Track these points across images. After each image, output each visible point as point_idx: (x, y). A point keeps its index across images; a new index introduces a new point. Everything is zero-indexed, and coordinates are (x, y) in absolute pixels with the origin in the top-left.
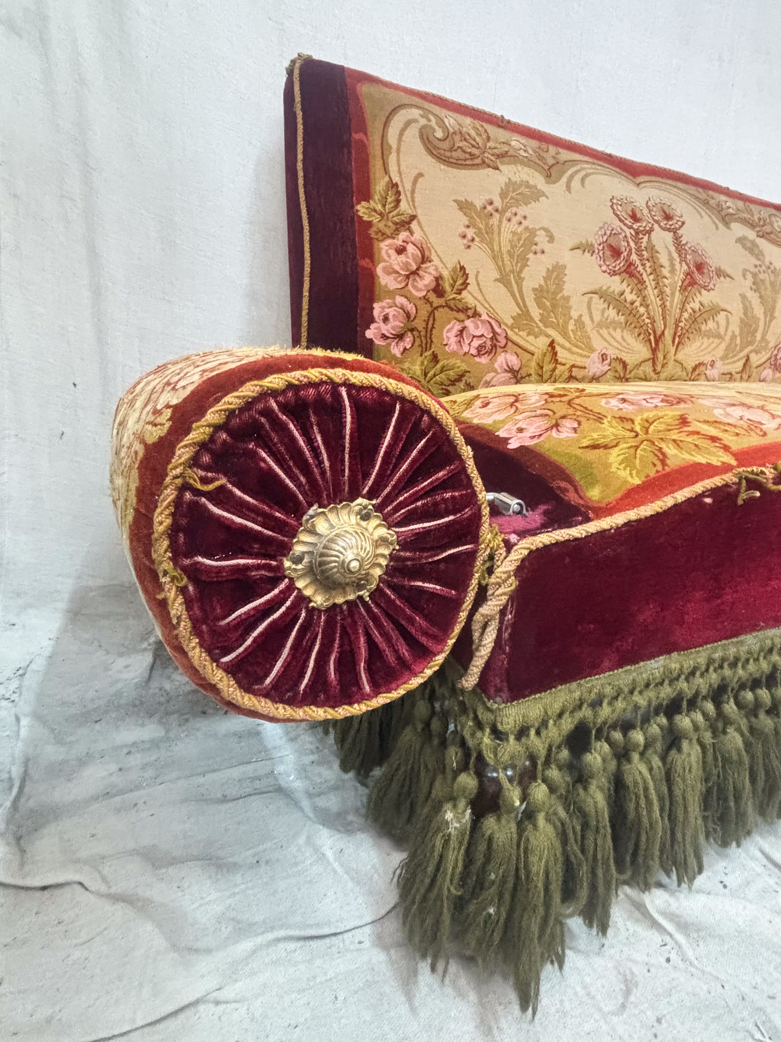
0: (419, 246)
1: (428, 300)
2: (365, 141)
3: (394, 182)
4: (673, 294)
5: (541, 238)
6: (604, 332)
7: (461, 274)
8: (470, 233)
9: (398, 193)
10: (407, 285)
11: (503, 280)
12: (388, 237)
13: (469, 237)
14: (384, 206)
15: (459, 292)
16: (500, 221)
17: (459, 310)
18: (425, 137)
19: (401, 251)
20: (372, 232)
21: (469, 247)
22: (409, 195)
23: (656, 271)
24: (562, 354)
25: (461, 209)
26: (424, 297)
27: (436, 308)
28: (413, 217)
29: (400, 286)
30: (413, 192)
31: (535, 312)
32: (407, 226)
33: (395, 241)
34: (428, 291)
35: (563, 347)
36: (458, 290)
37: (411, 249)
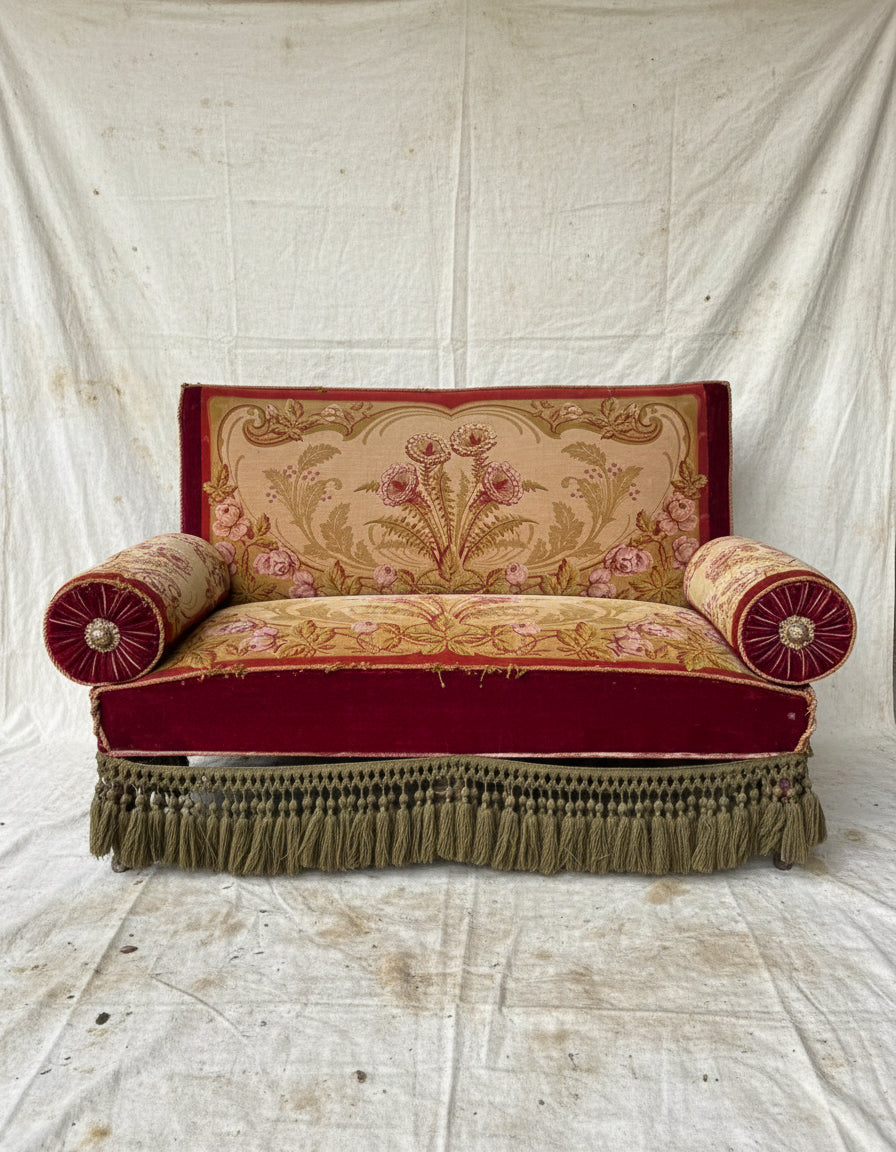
0: (238, 506)
1: (243, 542)
2: (209, 441)
3: (225, 464)
4: (460, 514)
5: (330, 487)
6: (384, 551)
7: (265, 522)
8: (273, 492)
9: (227, 473)
10: (229, 533)
11: (298, 522)
12: (219, 503)
13: (272, 495)
14: (219, 483)
15: (264, 534)
16: (297, 482)
17: (264, 546)
18: (246, 429)
19: (226, 511)
20: (210, 500)
21: (272, 502)
22: (234, 473)
23: (442, 491)
24: (348, 570)
25: (267, 476)
26: (240, 540)
27: (249, 546)
28: (236, 488)
29: (225, 534)
30: (236, 469)
31: (322, 542)
32: (231, 494)
33: (223, 505)
34: (243, 536)
35: (346, 563)
36: (263, 532)
37: (232, 510)
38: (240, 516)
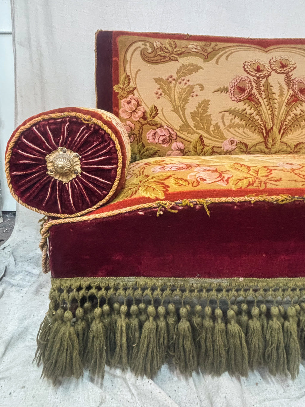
0: (137, 100)
1: (140, 122)
2: (118, 60)
3: (128, 75)
4: (280, 108)
5: (197, 89)
6: (232, 130)
7: (154, 110)
8: (160, 92)
9: (130, 79)
10: (131, 116)
11: (176, 110)
12: (125, 98)
13: (159, 93)
14: (124, 85)
15: (154, 117)
16: (175, 85)
17: (153, 125)
18: (143, 53)
19: (129, 103)
20: (118, 97)
21: (159, 98)
22: (134, 79)
23: (269, 97)
24: (206, 142)
25: (156, 82)
26: (138, 121)
27: (143, 125)
28: (135, 88)
29: (128, 117)
30: (136, 77)
31: (191, 123)
32: (132, 92)
33: (127, 99)
34: (140, 118)
35: (207, 138)
36: (153, 116)
37: (133, 102)
38: (139, 105)
